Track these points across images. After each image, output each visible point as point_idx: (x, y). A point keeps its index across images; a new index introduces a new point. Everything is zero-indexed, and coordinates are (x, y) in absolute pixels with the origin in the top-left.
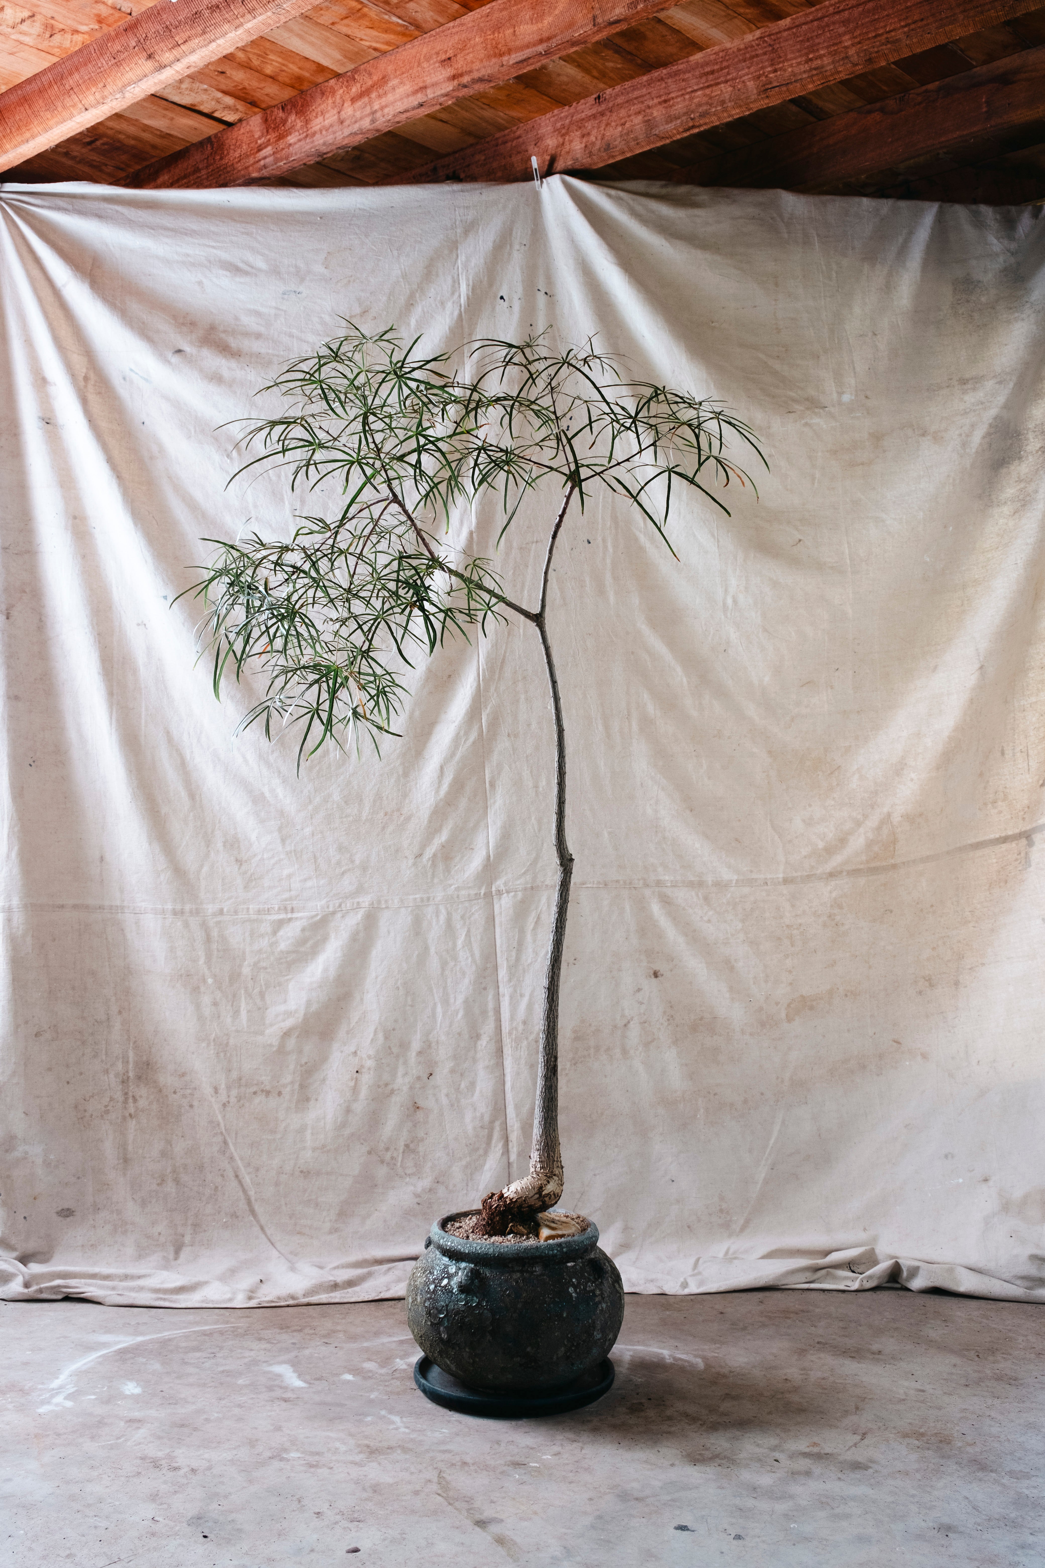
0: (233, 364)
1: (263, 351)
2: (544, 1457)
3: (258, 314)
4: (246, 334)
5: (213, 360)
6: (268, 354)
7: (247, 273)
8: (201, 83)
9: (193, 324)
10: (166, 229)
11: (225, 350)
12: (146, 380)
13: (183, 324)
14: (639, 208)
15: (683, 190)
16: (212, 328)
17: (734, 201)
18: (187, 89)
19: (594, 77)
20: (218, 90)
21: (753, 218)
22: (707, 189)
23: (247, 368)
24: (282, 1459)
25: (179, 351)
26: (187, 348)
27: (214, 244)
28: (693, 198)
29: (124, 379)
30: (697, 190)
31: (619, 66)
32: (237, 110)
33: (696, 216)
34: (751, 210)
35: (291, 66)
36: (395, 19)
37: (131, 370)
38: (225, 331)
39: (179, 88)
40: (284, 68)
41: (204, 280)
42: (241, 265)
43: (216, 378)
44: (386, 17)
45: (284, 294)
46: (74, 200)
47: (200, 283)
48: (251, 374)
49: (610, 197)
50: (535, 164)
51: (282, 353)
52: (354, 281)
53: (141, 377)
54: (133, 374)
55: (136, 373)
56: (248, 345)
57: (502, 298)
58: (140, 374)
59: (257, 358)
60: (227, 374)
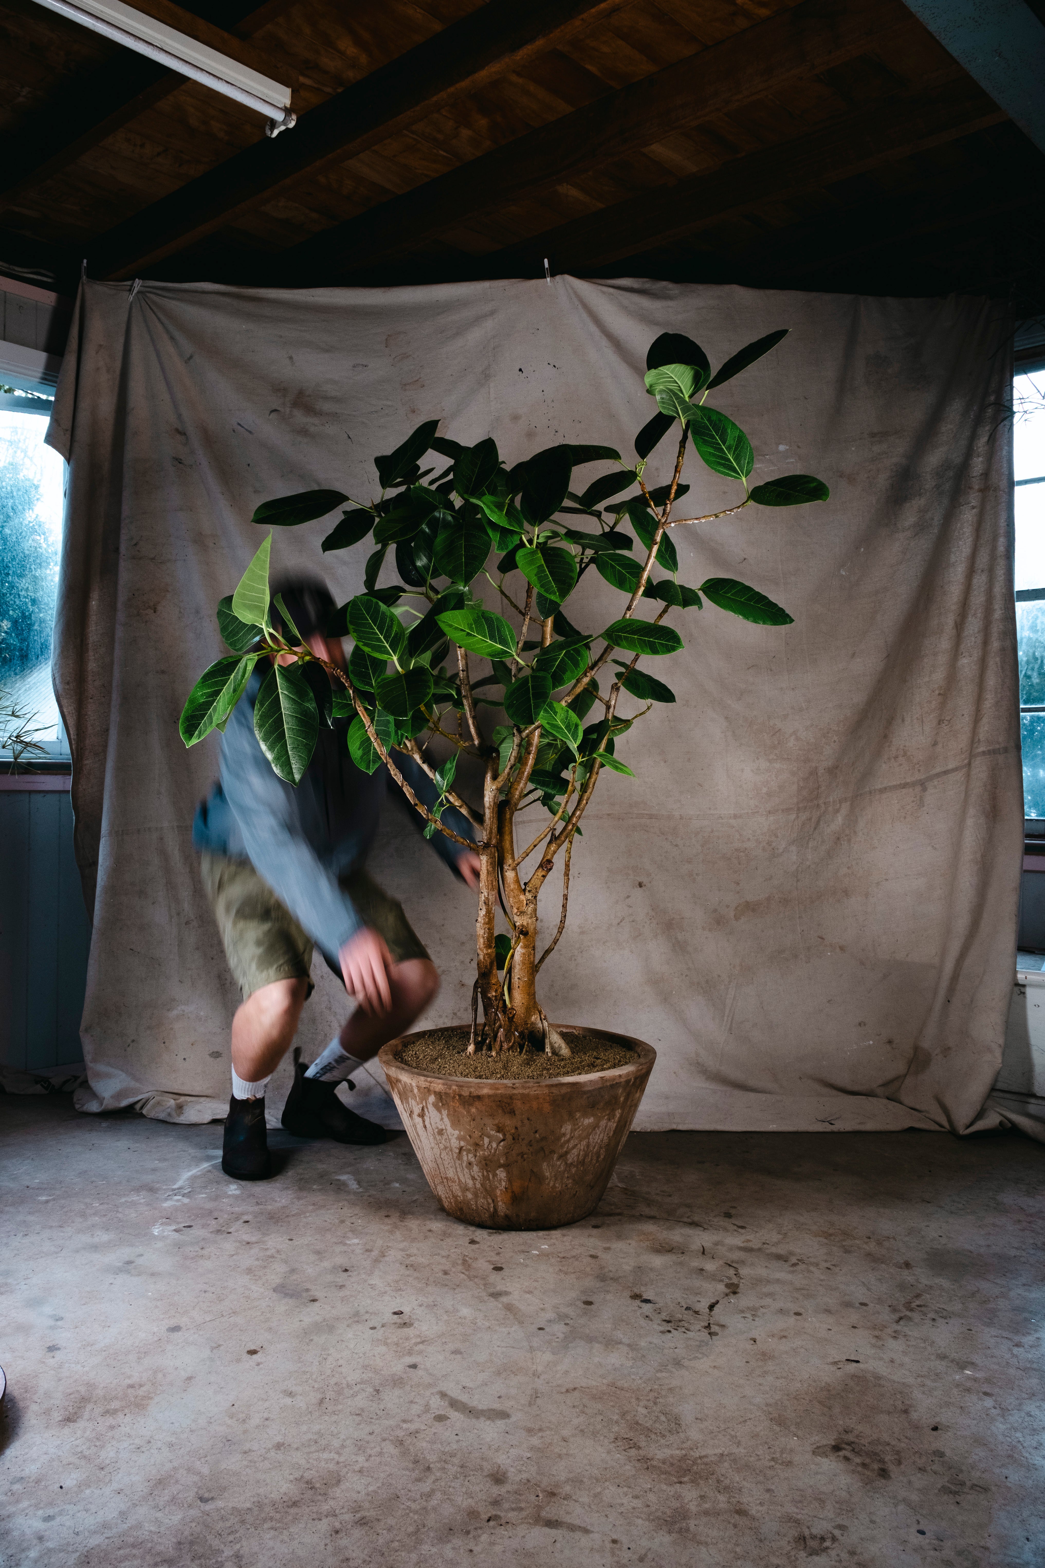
0: (315, 420)
1: (338, 411)
2: (543, 1247)
3: (334, 382)
4: (326, 398)
5: (300, 418)
6: (343, 413)
7: (327, 351)
9: (285, 389)
10: (266, 317)
11: (310, 410)
12: (250, 432)
13: (278, 390)
14: (626, 303)
15: (661, 285)
16: (301, 393)
17: (699, 295)
18: (282, 206)
19: (594, 198)
20: (306, 207)
21: (714, 308)
22: (679, 285)
23: (326, 425)
25: (275, 410)
26: (281, 409)
27: (300, 328)
28: (667, 292)
29: (234, 431)
30: (671, 285)
31: (613, 190)
32: (321, 223)
36: (442, 152)
37: (239, 424)
38: (309, 396)
39: (277, 206)
40: (358, 191)
41: (293, 356)
42: (322, 345)
43: (303, 432)
44: (435, 151)
45: (354, 367)
47: (291, 358)
48: (331, 429)
49: (604, 293)
50: (546, 265)
51: (354, 413)
52: (408, 357)
53: (246, 430)
54: (239, 427)
55: (243, 427)
56: (327, 407)
57: (520, 370)
58: (246, 427)
59: (334, 416)
60: (312, 429)
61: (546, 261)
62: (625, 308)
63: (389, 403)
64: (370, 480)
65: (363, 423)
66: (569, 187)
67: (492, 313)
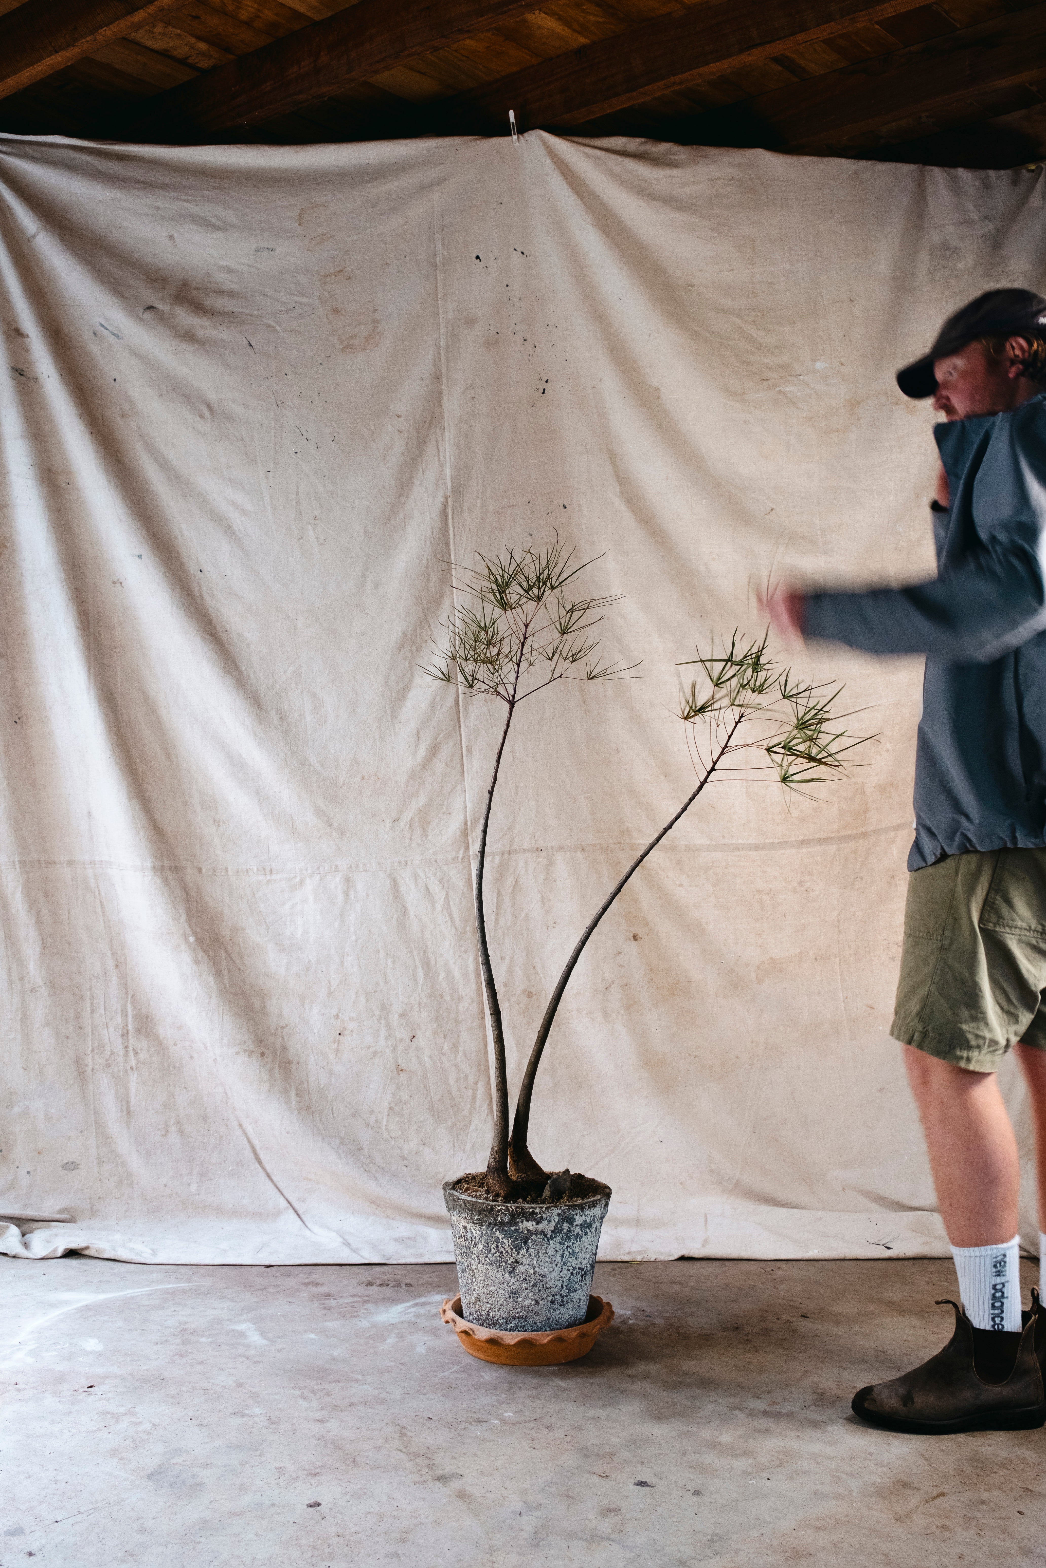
0: (206, 322)
1: (236, 309)
2: (506, 1414)
3: (230, 271)
4: (220, 292)
5: (185, 318)
6: (241, 313)
7: (220, 229)
8: (175, 27)
9: (164, 280)
10: (137, 181)
11: (198, 307)
12: (116, 336)
13: (155, 280)
14: (617, 169)
15: (663, 147)
16: (185, 285)
17: (714, 161)
18: (160, 33)
19: (575, 31)
20: (192, 35)
21: (732, 179)
22: (686, 148)
23: (220, 327)
24: (244, 1415)
25: (150, 308)
26: (159, 306)
27: (186, 198)
28: (672, 157)
29: (95, 334)
30: (676, 148)
31: (600, 20)
32: (211, 56)
33: (673, 176)
34: (730, 172)
35: (266, 11)
37: (102, 325)
38: (197, 289)
39: (152, 32)
40: (261, 14)
41: (175, 235)
42: (213, 220)
43: (189, 337)
45: (257, 251)
46: (43, 149)
47: (171, 237)
48: (224, 333)
49: (588, 155)
50: (512, 119)
51: (255, 312)
52: (328, 239)
53: (112, 333)
54: (103, 330)
55: (107, 329)
56: (220, 303)
57: (478, 258)
58: (111, 329)
59: (228, 317)
60: (200, 333)
61: (511, 113)
62: (615, 176)
63: (304, 300)
64: (279, 403)
65: (269, 326)
66: (542, 15)
67: (441, 181)
